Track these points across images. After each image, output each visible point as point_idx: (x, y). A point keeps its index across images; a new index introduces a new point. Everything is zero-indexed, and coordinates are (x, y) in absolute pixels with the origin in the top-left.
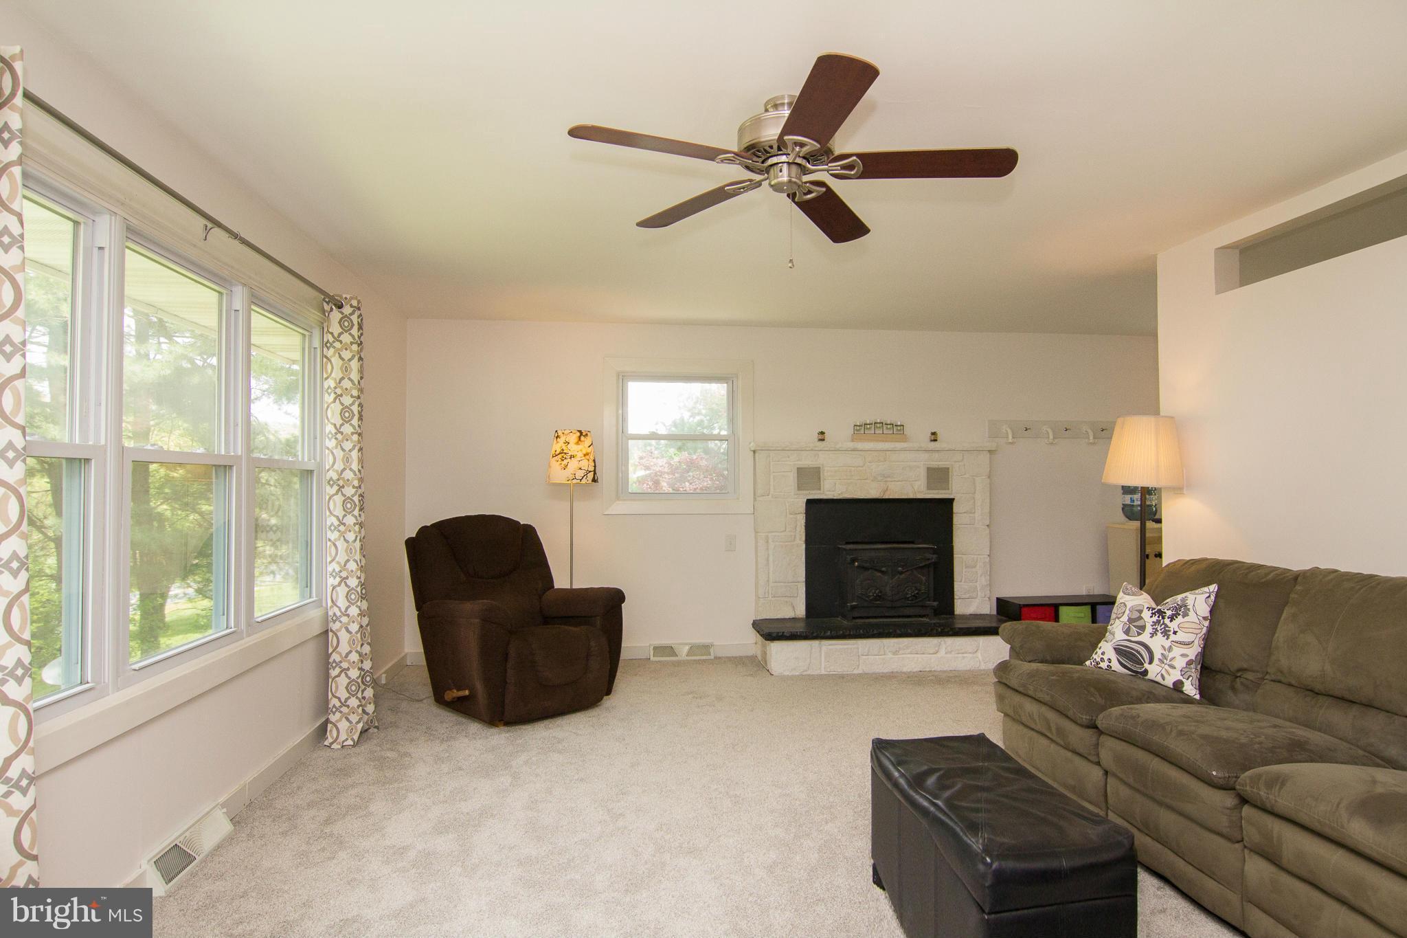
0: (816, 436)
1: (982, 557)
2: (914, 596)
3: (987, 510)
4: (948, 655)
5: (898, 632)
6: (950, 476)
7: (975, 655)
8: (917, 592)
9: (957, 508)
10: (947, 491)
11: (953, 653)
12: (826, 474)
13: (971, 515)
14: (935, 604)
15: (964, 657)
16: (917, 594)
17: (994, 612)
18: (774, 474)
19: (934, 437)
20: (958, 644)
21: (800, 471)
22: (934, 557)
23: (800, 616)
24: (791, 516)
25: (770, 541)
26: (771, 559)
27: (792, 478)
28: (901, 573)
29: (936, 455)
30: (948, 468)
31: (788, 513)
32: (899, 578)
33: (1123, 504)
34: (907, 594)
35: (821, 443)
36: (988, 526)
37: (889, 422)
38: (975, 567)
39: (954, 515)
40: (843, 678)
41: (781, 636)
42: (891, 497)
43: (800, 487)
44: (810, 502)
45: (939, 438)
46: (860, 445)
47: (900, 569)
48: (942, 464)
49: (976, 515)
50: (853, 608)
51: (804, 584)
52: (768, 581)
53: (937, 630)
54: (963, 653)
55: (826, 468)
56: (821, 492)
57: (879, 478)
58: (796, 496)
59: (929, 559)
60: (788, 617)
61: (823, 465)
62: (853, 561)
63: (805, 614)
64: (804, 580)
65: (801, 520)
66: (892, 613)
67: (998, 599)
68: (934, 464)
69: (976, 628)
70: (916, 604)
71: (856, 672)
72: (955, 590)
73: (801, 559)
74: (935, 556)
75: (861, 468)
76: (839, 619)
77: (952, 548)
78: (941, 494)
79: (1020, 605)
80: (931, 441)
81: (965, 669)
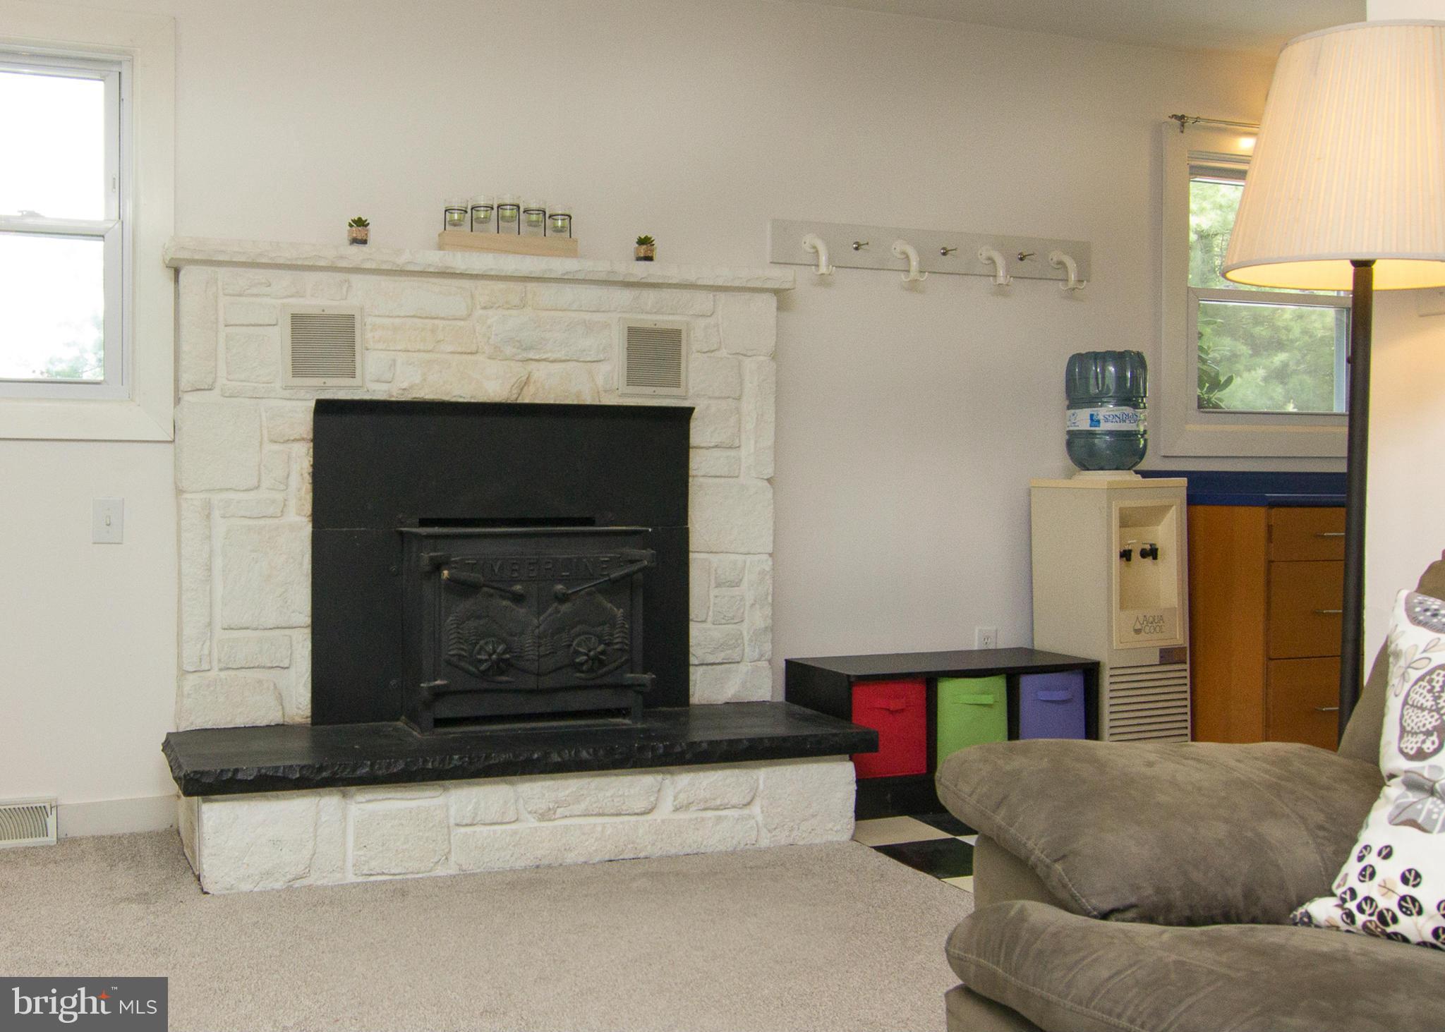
0: (344, 232)
1: (756, 558)
2: (593, 659)
3: (768, 440)
4: (682, 816)
5: (555, 758)
6: (683, 352)
7: (746, 811)
8: (601, 648)
9: (699, 433)
10: (674, 391)
11: (693, 808)
12: (369, 335)
13: (732, 453)
14: (647, 677)
15: (719, 819)
16: (603, 653)
17: (780, 697)
18: (229, 329)
19: (645, 248)
20: (705, 784)
21: (300, 323)
22: (645, 556)
23: (298, 720)
24: (276, 447)
25: (216, 514)
26: (218, 563)
27: (278, 341)
28: (562, 599)
29: (650, 297)
30: (679, 332)
31: (266, 439)
32: (557, 611)
33: (1069, 432)
34: (577, 653)
35: (356, 249)
36: (769, 480)
37: (533, 206)
38: (737, 584)
39: (692, 453)
40: (404, 894)
41: (229, 780)
42: (537, 401)
43: (301, 366)
44: (325, 409)
45: (659, 250)
46: (460, 261)
47: (559, 587)
48: (665, 320)
49: (743, 452)
50: (438, 694)
51: (308, 631)
52: (210, 624)
53: (654, 749)
54: (717, 809)
55: (369, 320)
56: (357, 381)
57: (509, 350)
58: (287, 394)
59: (632, 562)
60: (264, 723)
61: (362, 309)
62: (437, 566)
63: (308, 712)
64: (308, 621)
65: (302, 458)
66: (538, 705)
67: (788, 662)
68: (648, 320)
69: (750, 740)
70: (599, 682)
71: (440, 871)
72: (692, 641)
73: (301, 564)
74: (649, 552)
75: (462, 323)
76: (400, 724)
77: (686, 533)
78: (660, 396)
79: (848, 676)
80: (639, 259)
81: (722, 848)
